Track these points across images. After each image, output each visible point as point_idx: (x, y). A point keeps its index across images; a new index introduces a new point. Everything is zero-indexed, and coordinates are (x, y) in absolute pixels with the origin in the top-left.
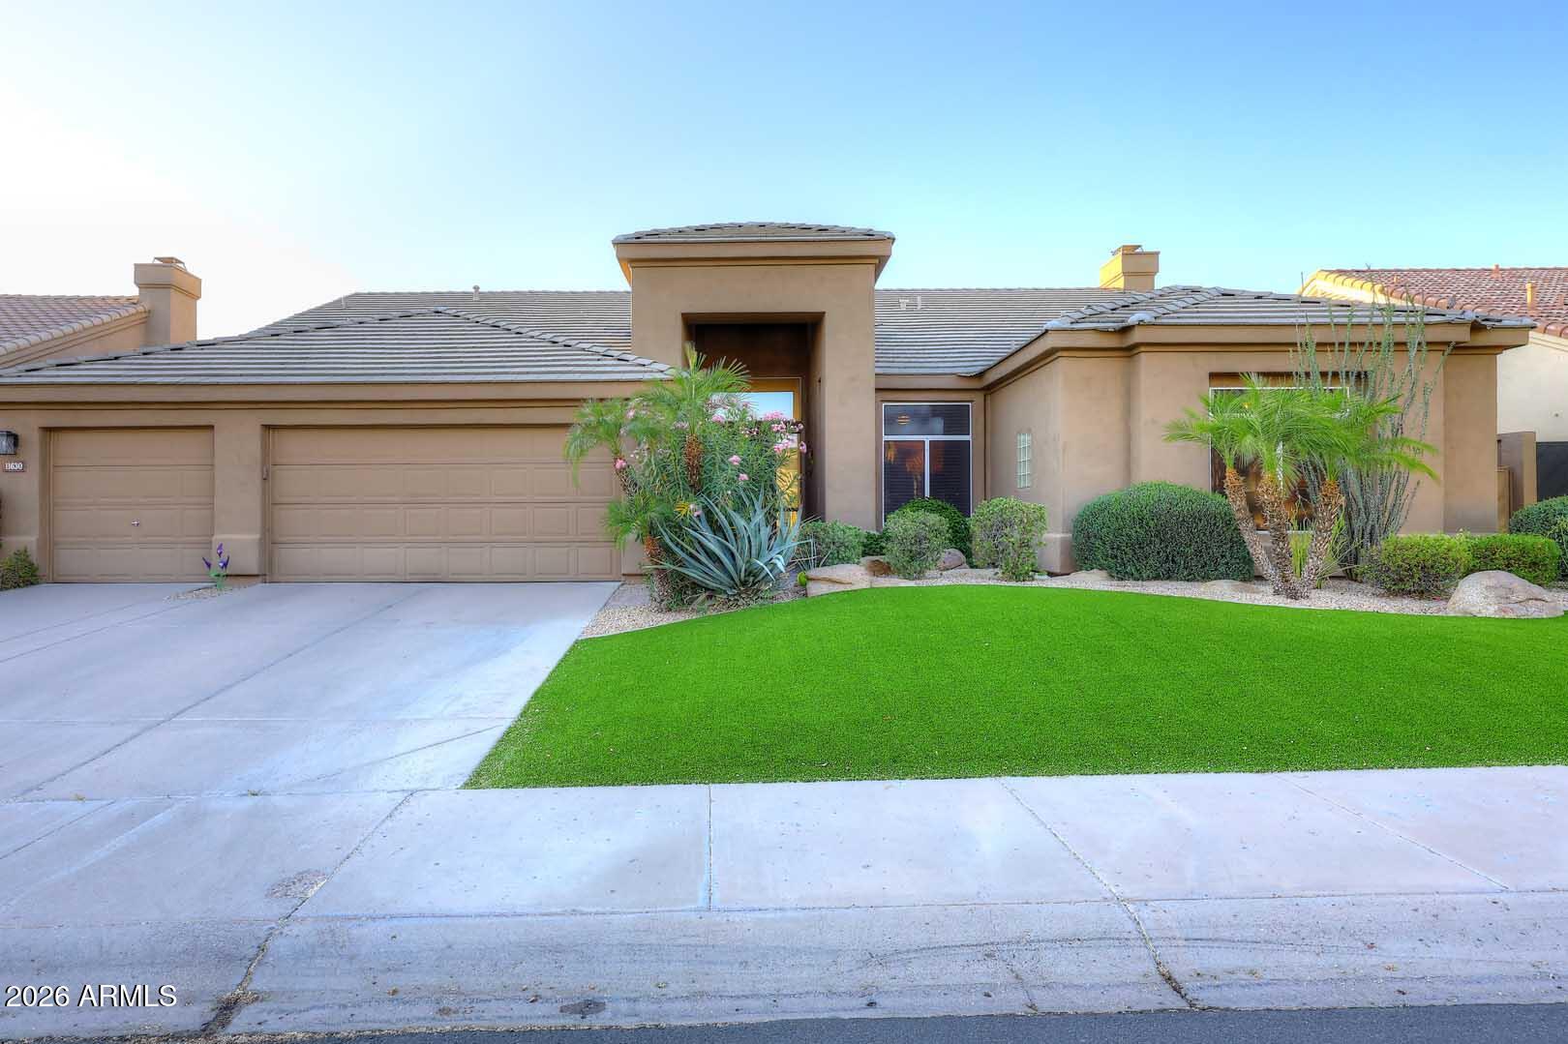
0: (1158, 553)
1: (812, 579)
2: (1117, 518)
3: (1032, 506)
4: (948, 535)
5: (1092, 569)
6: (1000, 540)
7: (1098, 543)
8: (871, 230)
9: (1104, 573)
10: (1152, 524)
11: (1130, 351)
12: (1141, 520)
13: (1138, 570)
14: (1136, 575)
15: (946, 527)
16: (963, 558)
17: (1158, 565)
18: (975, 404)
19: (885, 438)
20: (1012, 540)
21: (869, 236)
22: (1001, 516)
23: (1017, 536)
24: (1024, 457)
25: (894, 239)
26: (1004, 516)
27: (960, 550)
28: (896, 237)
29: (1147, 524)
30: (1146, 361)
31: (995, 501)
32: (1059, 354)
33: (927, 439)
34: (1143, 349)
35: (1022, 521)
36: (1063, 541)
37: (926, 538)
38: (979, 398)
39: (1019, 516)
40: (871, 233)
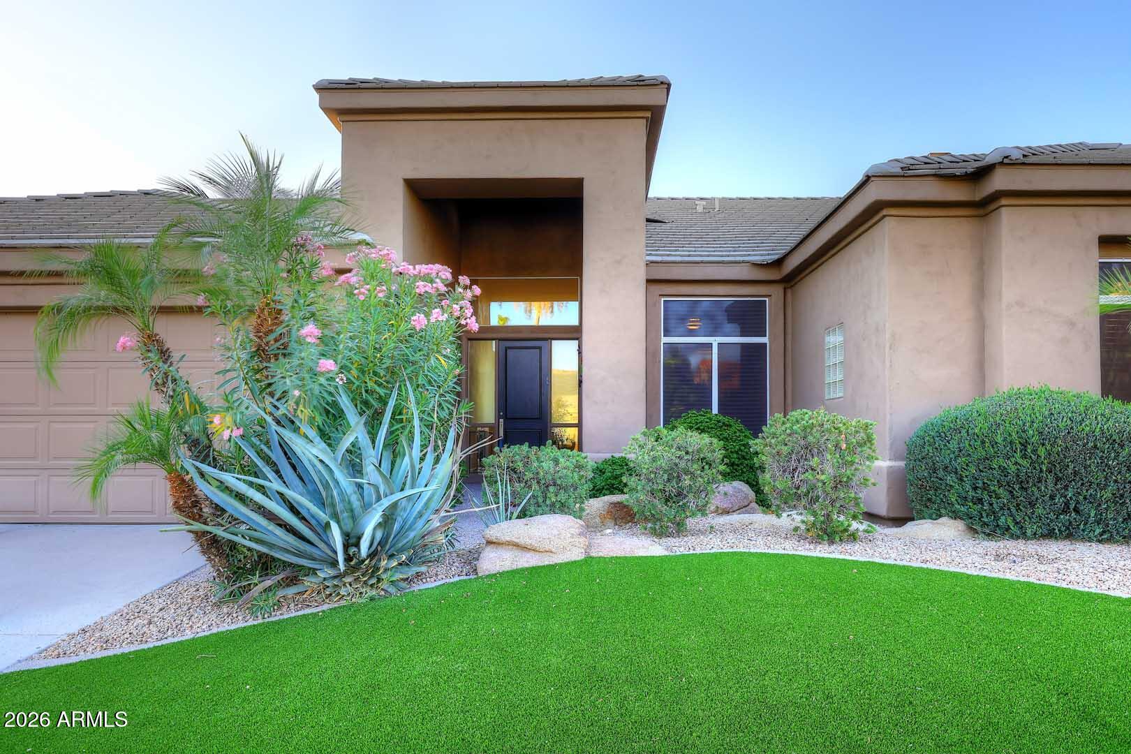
0: (1052, 498)
1: (489, 543)
2: (983, 442)
3: (854, 423)
4: (722, 468)
5: (940, 516)
6: (802, 477)
7: (951, 479)
8: (640, 76)
9: (960, 525)
10: (1042, 452)
11: (984, 207)
12: (1024, 445)
13: (1017, 523)
14: (1014, 529)
15: (719, 455)
16: (752, 494)
17: (1052, 516)
18: (772, 300)
19: (665, 340)
20: (823, 477)
21: (639, 83)
22: (805, 438)
23: (830, 470)
24: (834, 358)
25: (669, 85)
26: (810, 438)
27: (747, 483)
28: (671, 82)
29: (1034, 451)
30: (1009, 219)
31: (795, 414)
32: (885, 212)
33: (715, 341)
34: (1004, 201)
35: (837, 446)
36: (891, 472)
37: (687, 472)
38: (777, 291)
39: (832, 438)
40: (641, 79)
